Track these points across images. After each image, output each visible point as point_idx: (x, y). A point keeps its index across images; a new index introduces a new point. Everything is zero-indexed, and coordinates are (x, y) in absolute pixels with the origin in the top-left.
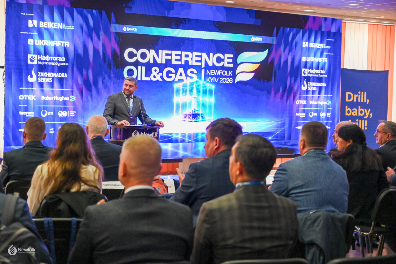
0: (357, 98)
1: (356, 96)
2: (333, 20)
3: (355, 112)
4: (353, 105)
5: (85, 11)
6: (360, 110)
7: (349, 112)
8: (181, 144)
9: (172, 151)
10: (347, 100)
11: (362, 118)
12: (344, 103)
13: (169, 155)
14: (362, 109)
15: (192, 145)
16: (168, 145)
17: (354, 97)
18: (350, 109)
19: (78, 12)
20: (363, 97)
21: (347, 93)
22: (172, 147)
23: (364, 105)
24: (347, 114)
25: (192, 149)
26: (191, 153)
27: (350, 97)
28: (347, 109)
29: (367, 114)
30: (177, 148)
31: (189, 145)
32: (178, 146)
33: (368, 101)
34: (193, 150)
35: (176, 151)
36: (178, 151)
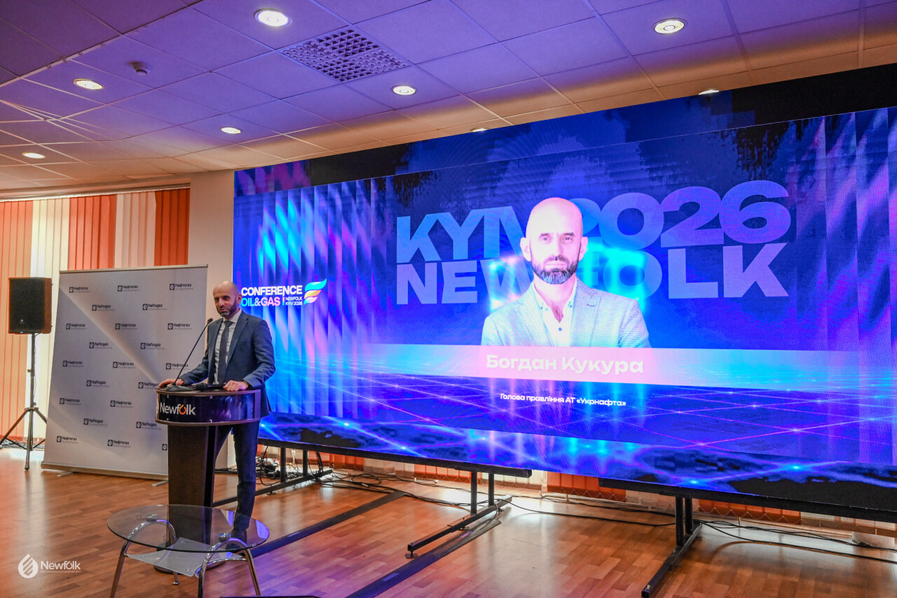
5: (330, 188)
8: (519, 435)
9: (498, 450)
13: (492, 455)
15: (548, 442)
16: (488, 434)
19: (319, 193)
22: (498, 439)
25: (547, 450)
26: (546, 460)
30: (510, 443)
31: (540, 439)
32: (513, 439)
34: (551, 455)
35: (508, 449)
36: (512, 451)
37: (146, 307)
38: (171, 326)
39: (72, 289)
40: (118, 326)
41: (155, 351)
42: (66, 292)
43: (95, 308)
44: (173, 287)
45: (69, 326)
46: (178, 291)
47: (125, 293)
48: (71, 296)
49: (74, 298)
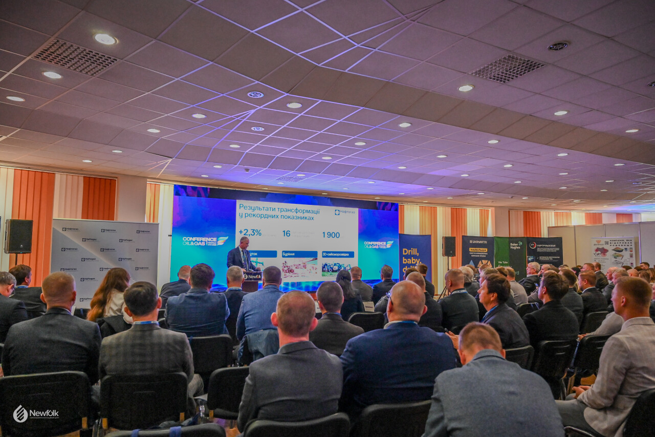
0: (411, 252)
1: (410, 251)
2: (392, 204)
3: (409, 261)
4: (408, 257)
6: (413, 260)
7: (405, 261)
9: (284, 287)
10: (404, 254)
11: (415, 265)
12: (401, 256)
14: (414, 259)
17: (408, 252)
18: (406, 260)
20: (414, 251)
21: (404, 249)
23: (415, 257)
24: (404, 263)
27: (405, 252)
28: (404, 260)
29: (418, 262)
33: (418, 254)
37: (121, 241)
38: (138, 250)
39: (65, 229)
40: (102, 250)
41: (128, 262)
42: (60, 231)
43: (84, 240)
44: (138, 232)
45: (64, 249)
46: (141, 234)
47: (106, 233)
48: (64, 233)
49: (67, 234)
